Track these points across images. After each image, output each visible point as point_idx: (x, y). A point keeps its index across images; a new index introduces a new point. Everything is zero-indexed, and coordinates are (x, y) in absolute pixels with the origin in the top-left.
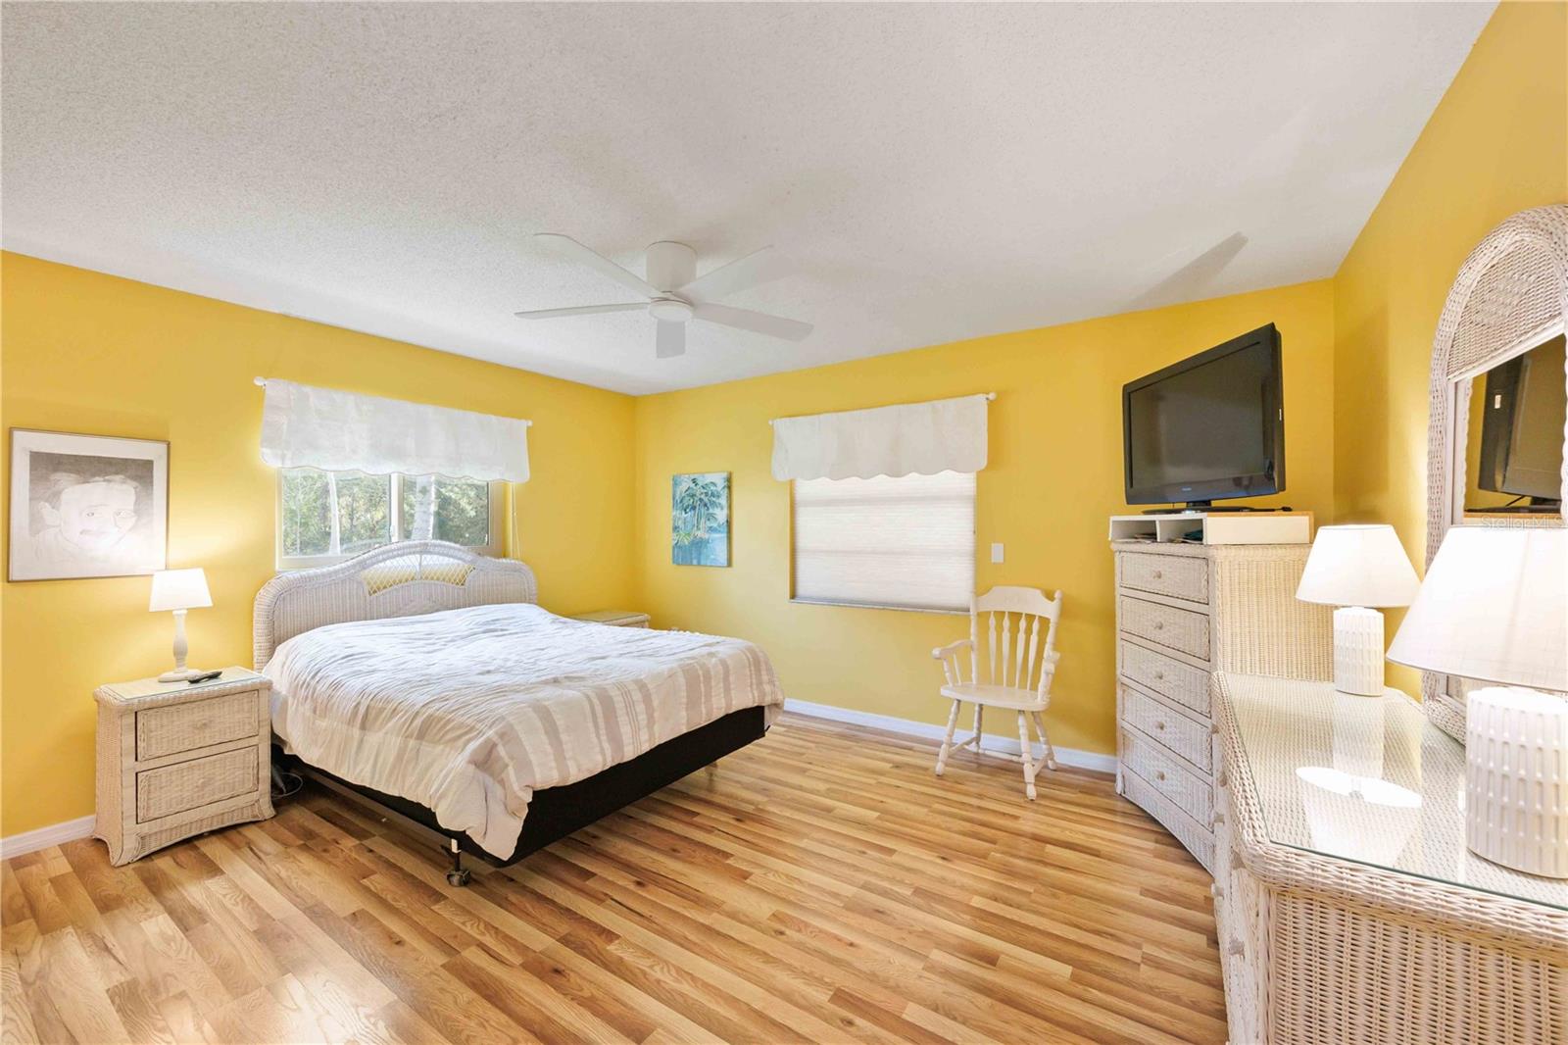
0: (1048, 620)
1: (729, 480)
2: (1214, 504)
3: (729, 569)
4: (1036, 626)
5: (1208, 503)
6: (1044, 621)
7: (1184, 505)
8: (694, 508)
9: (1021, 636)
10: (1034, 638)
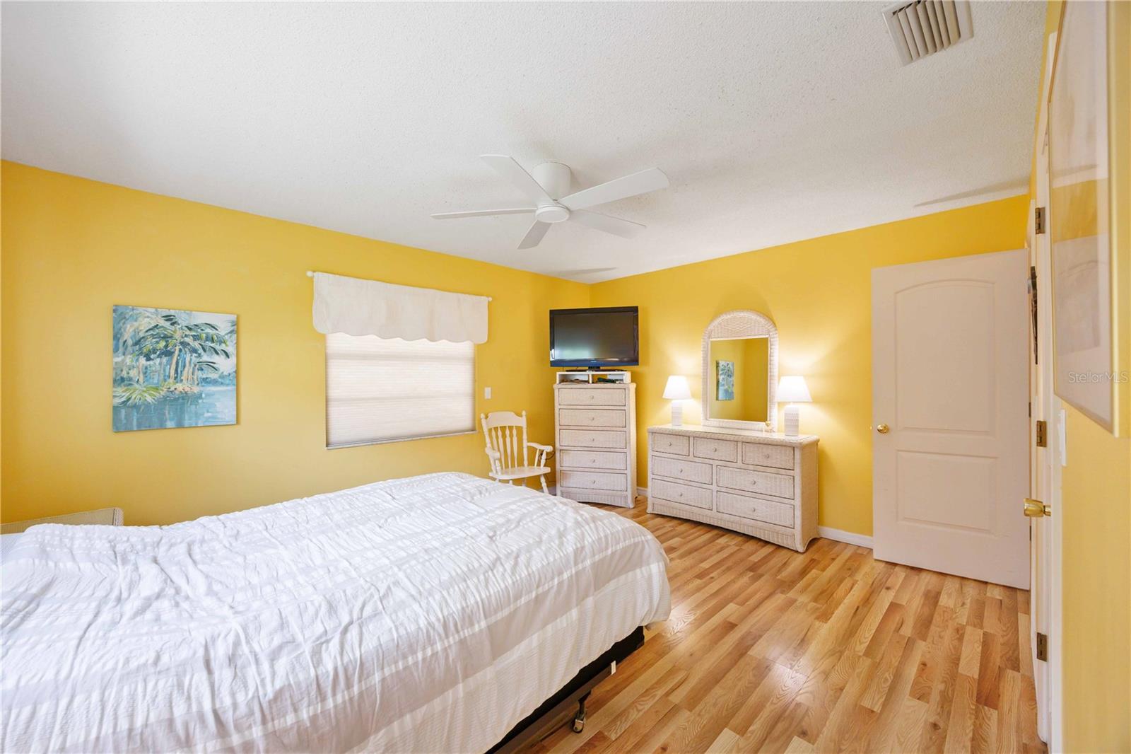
0: (521, 428)
1: (235, 324)
2: (601, 368)
3: (238, 426)
4: (515, 432)
5: (599, 367)
6: (519, 429)
7: (587, 368)
8: (169, 354)
9: (508, 440)
10: (515, 439)
